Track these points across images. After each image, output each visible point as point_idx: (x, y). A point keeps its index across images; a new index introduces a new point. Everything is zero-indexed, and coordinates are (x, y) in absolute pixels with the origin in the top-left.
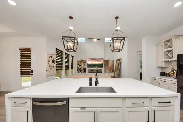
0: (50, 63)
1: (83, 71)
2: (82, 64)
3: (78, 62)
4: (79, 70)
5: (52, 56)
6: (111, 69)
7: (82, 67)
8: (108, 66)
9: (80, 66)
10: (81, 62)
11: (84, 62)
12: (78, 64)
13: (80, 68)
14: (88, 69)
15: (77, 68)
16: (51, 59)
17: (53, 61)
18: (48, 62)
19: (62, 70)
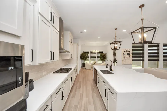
0: (125, 55)
5: (127, 51)
16: (126, 53)
17: (128, 54)
18: (123, 55)
19: (143, 61)
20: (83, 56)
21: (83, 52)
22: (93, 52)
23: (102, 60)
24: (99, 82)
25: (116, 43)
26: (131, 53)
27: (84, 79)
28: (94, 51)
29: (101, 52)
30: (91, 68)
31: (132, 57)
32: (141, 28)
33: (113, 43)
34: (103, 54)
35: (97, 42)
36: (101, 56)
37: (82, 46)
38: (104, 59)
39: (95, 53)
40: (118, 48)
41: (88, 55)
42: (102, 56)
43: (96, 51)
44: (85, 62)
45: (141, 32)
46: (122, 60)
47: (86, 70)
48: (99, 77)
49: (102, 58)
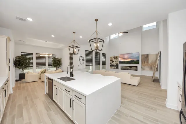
0: (80, 61)
1: (115, 67)
2: (115, 60)
3: (111, 58)
4: (111, 65)
5: (82, 56)
6: (152, 66)
7: (114, 64)
8: (148, 62)
9: (112, 62)
10: (114, 58)
11: (116, 58)
12: (111, 61)
13: (112, 64)
14: (120, 65)
15: (110, 64)
16: (81, 58)
17: (83, 60)
18: (79, 61)
19: (92, 65)
20: (19, 61)
21: (19, 55)
22: (41, 55)
23: (55, 66)
24: (58, 94)
25: (75, 47)
26: (85, 58)
27: (28, 99)
28: (44, 54)
29: (54, 56)
30: (37, 79)
31: (85, 62)
32: (97, 38)
33: (72, 47)
34: (56, 59)
35: (48, 42)
36: (54, 61)
37: (16, 43)
38: (58, 65)
39: (44, 58)
40: (76, 53)
41: (31, 59)
42: (56, 62)
43: (47, 55)
44: (25, 71)
45: (96, 41)
46: (78, 65)
47: (28, 84)
48: (57, 88)
49: (56, 64)
